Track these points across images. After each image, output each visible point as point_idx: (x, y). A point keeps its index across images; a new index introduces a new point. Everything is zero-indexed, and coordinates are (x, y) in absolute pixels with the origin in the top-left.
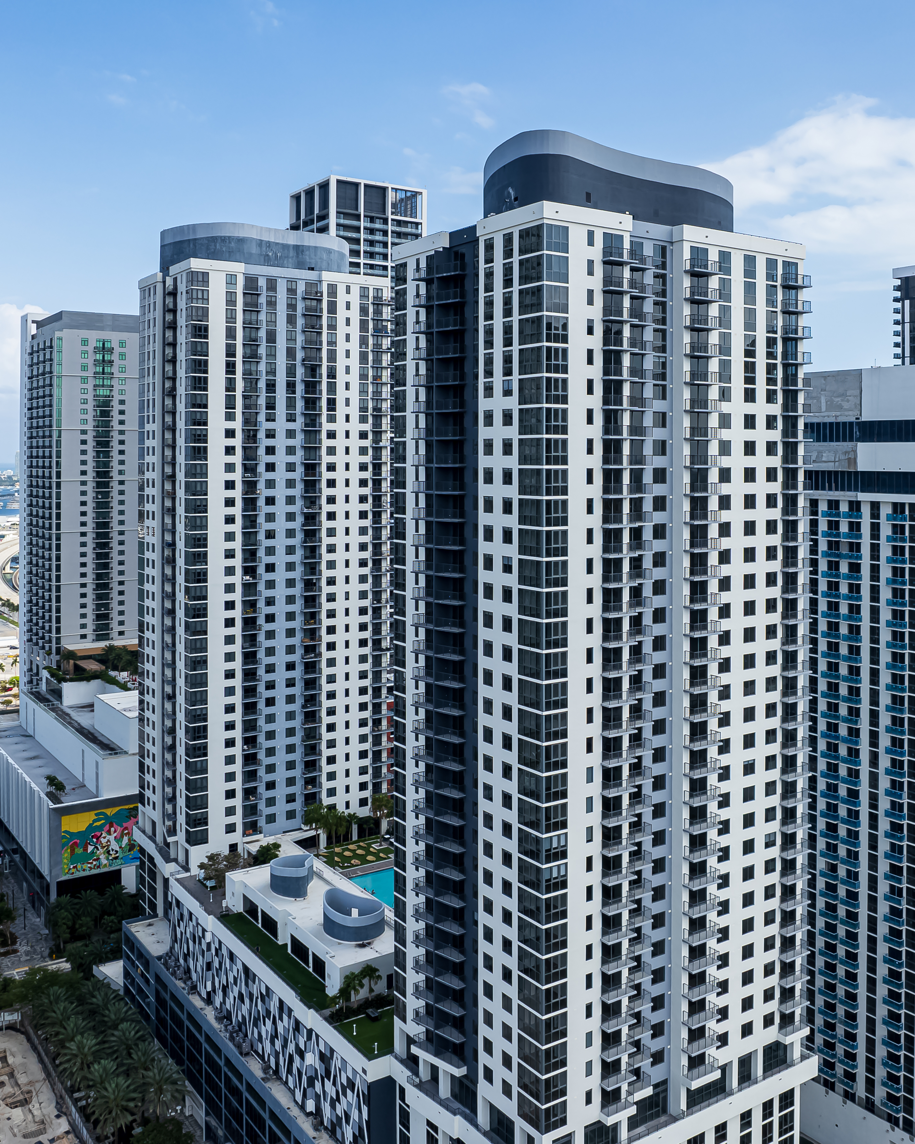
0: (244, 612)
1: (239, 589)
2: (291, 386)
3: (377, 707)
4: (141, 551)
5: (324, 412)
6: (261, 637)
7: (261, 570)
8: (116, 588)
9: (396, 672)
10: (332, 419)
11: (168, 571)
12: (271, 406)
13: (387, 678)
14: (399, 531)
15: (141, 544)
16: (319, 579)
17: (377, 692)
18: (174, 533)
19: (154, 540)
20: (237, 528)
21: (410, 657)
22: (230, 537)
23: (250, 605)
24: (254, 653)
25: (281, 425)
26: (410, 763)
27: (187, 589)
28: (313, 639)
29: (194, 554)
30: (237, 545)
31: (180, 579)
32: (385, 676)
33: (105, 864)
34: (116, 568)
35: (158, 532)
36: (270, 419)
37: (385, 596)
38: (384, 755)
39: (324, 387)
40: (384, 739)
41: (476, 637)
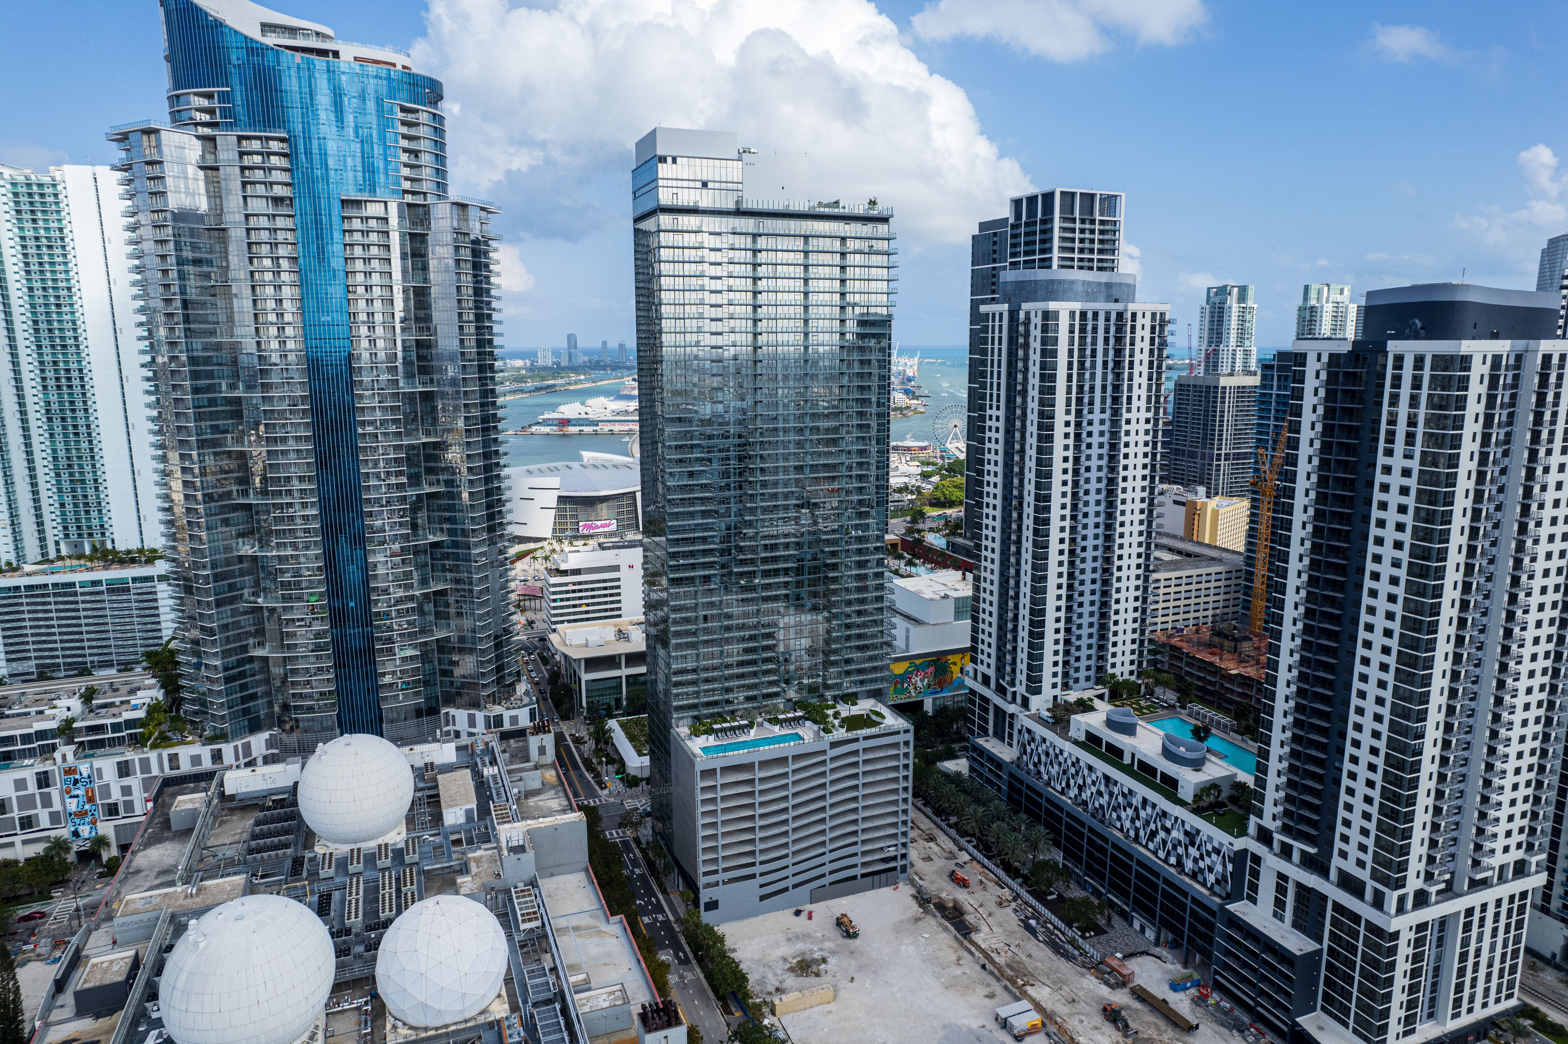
0: (1070, 545)
1: (1068, 530)
5: (1125, 406)
10: (1129, 410)
12: (1091, 403)
16: (1115, 523)
18: (1021, 490)
20: (1068, 489)
22: (1064, 495)
23: (1073, 541)
29: (1043, 506)
30: (1068, 500)
31: (1028, 522)
33: (914, 697)
35: (1000, 486)
36: (1091, 412)
39: (1125, 388)
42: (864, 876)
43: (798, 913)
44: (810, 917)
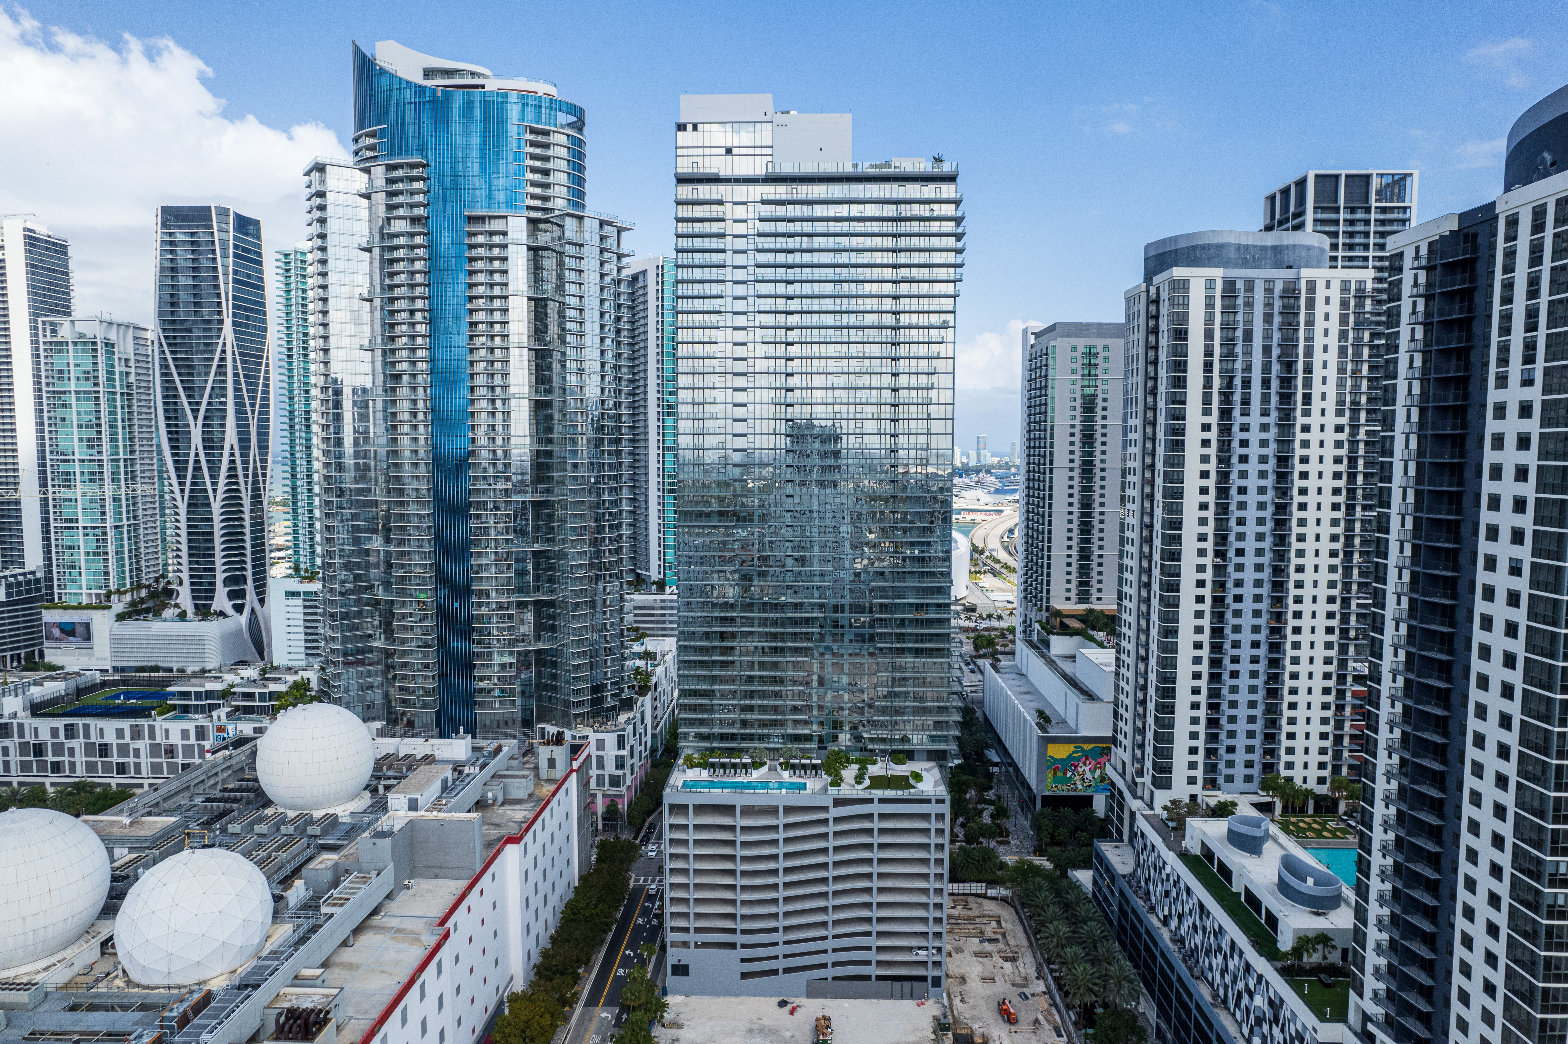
0: (1214, 590)
1: (1210, 569)
2: (1266, 383)
3: (1341, 694)
4: (1122, 531)
5: (1299, 406)
6: (1229, 615)
7: (1231, 554)
8: (1096, 561)
10: (1307, 413)
11: (1146, 549)
12: (1246, 401)
13: (1355, 667)
14: (1381, 525)
15: (1122, 525)
16: (1288, 566)
17: (1342, 679)
18: (1152, 516)
19: (1133, 520)
20: (1210, 514)
22: (1203, 522)
23: (1220, 585)
24: (1221, 629)
25: (1255, 419)
27: (1163, 566)
28: (1279, 621)
29: (1170, 535)
30: (1209, 530)
31: (1157, 557)
32: (1351, 664)
33: (1080, 789)
34: (1097, 544)
35: (1137, 514)
36: (1245, 413)
37: (1356, 587)
39: (1300, 382)
40: (1347, 724)
41: (1469, 639)
42: (879, 978)
43: (782, 1004)
44: (792, 1013)
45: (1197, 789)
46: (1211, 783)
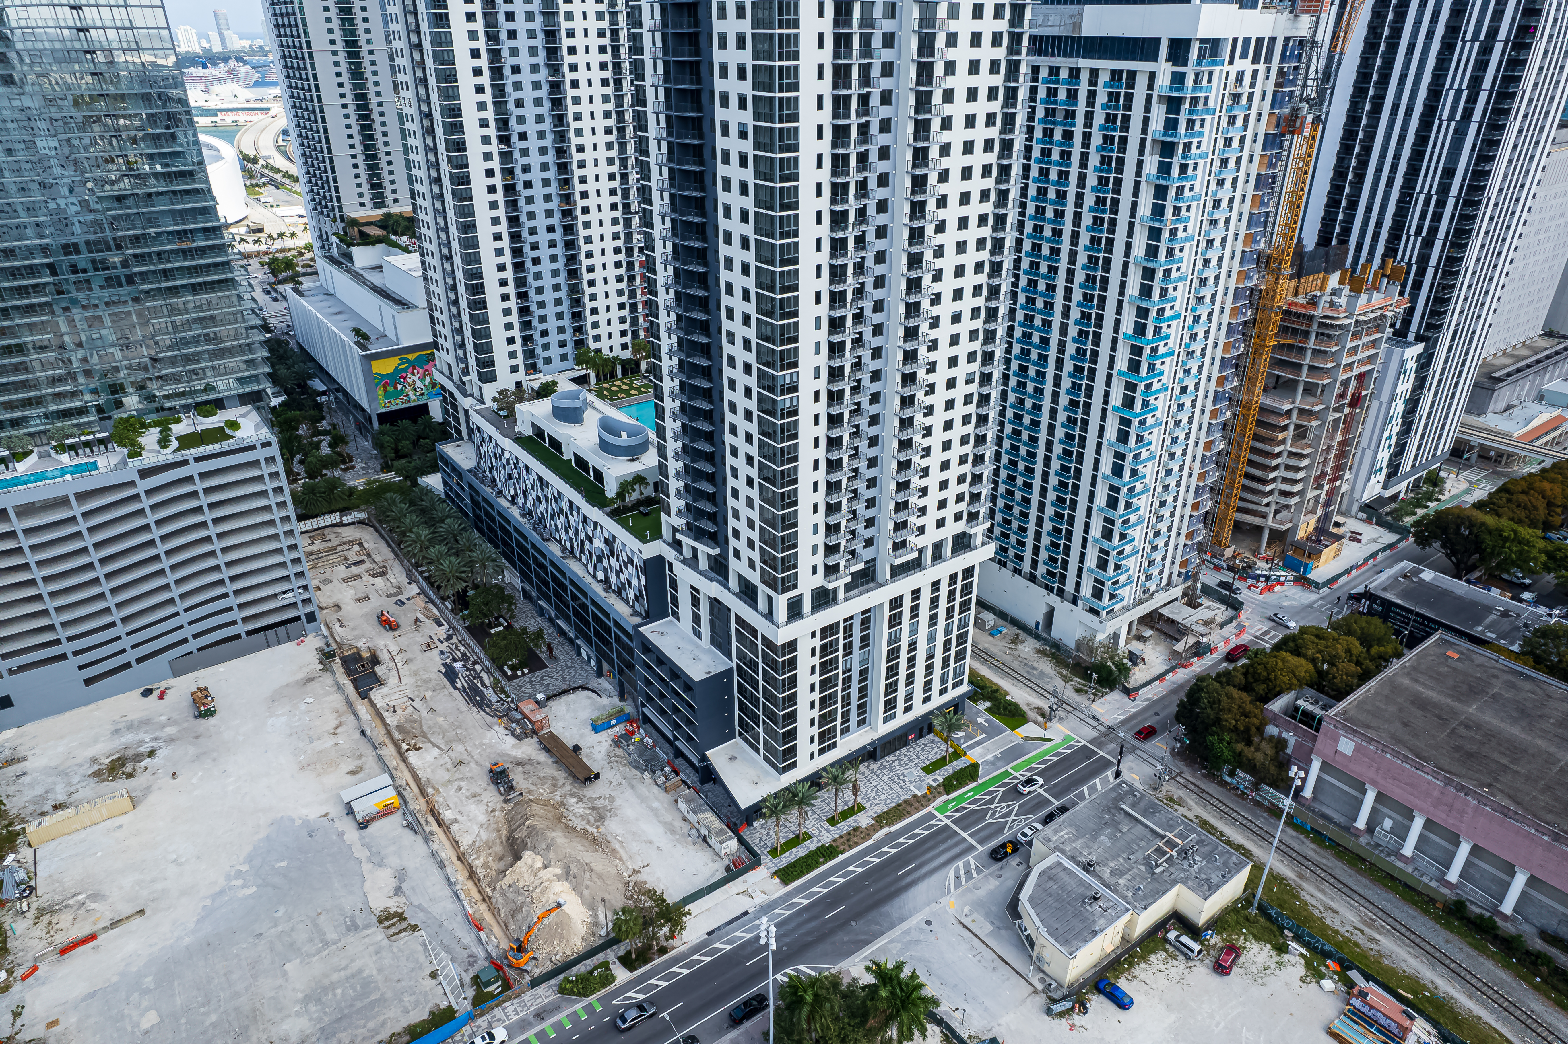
0: (504, 179)
1: (496, 157)
3: (630, 265)
4: (402, 122)
6: (522, 202)
7: (514, 138)
8: (384, 159)
9: (645, 233)
11: (429, 141)
13: (638, 239)
14: (639, 99)
15: (400, 115)
16: (569, 147)
17: (629, 251)
18: (429, 104)
19: (411, 110)
20: (487, 97)
21: (657, 220)
22: (482, 106)
23: (509, 173)
24: (517, 218)
26: (662, 313)
27: (449, 158)
28: (568, 204)
29: (451, 124)
30: (489, 114)
31: (442, 148)
32: (635, 237)
33: (414, 400)
34: (381, 140)
35: (414, 102)
37: (631, 162)
38: (640, 307)
40: (639, 292)
41: (715, 201)
42: (249, 633)
43: (147, 693)
44: (161, 697)
45: (520, 376)
46: (532, 368)
